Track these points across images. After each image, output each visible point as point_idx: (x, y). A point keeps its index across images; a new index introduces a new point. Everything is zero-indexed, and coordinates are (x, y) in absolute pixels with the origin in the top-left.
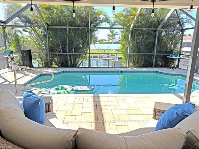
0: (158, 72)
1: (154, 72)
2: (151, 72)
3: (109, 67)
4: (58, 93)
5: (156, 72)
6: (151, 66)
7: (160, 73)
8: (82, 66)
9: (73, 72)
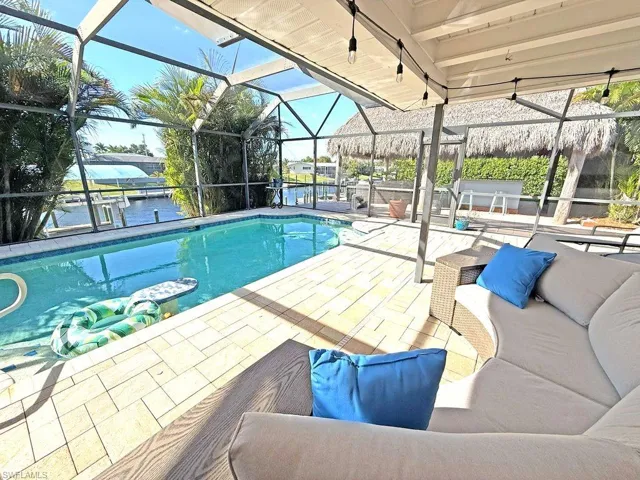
0: (264, 217)
1: (256, 217)
2: (252, 218)
3: (158, 222)
4: (122, 334)
5: (260, 216)
6: (243, 207)
7: (268, 217)
8: (57, 227)
9: (37, 258)
